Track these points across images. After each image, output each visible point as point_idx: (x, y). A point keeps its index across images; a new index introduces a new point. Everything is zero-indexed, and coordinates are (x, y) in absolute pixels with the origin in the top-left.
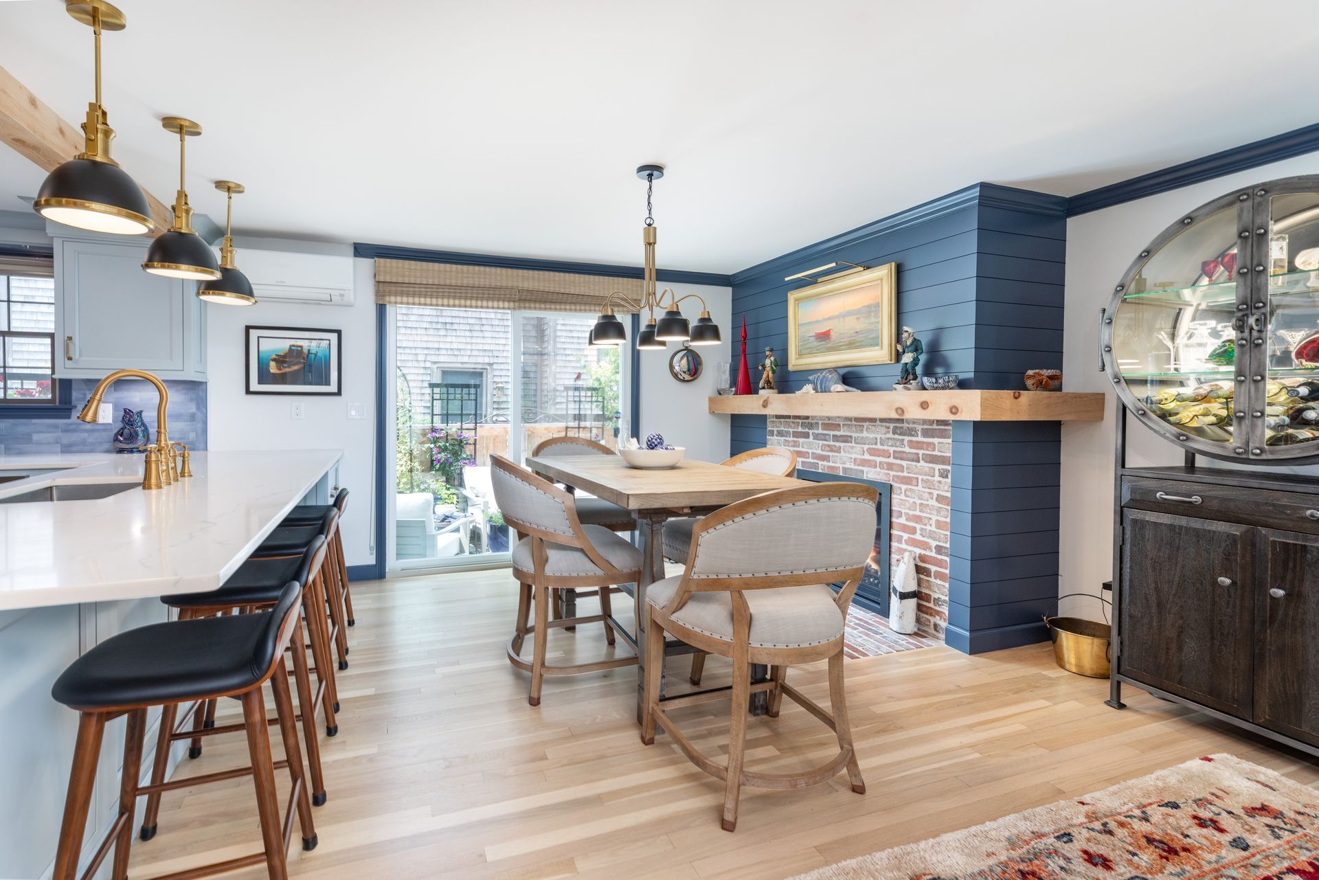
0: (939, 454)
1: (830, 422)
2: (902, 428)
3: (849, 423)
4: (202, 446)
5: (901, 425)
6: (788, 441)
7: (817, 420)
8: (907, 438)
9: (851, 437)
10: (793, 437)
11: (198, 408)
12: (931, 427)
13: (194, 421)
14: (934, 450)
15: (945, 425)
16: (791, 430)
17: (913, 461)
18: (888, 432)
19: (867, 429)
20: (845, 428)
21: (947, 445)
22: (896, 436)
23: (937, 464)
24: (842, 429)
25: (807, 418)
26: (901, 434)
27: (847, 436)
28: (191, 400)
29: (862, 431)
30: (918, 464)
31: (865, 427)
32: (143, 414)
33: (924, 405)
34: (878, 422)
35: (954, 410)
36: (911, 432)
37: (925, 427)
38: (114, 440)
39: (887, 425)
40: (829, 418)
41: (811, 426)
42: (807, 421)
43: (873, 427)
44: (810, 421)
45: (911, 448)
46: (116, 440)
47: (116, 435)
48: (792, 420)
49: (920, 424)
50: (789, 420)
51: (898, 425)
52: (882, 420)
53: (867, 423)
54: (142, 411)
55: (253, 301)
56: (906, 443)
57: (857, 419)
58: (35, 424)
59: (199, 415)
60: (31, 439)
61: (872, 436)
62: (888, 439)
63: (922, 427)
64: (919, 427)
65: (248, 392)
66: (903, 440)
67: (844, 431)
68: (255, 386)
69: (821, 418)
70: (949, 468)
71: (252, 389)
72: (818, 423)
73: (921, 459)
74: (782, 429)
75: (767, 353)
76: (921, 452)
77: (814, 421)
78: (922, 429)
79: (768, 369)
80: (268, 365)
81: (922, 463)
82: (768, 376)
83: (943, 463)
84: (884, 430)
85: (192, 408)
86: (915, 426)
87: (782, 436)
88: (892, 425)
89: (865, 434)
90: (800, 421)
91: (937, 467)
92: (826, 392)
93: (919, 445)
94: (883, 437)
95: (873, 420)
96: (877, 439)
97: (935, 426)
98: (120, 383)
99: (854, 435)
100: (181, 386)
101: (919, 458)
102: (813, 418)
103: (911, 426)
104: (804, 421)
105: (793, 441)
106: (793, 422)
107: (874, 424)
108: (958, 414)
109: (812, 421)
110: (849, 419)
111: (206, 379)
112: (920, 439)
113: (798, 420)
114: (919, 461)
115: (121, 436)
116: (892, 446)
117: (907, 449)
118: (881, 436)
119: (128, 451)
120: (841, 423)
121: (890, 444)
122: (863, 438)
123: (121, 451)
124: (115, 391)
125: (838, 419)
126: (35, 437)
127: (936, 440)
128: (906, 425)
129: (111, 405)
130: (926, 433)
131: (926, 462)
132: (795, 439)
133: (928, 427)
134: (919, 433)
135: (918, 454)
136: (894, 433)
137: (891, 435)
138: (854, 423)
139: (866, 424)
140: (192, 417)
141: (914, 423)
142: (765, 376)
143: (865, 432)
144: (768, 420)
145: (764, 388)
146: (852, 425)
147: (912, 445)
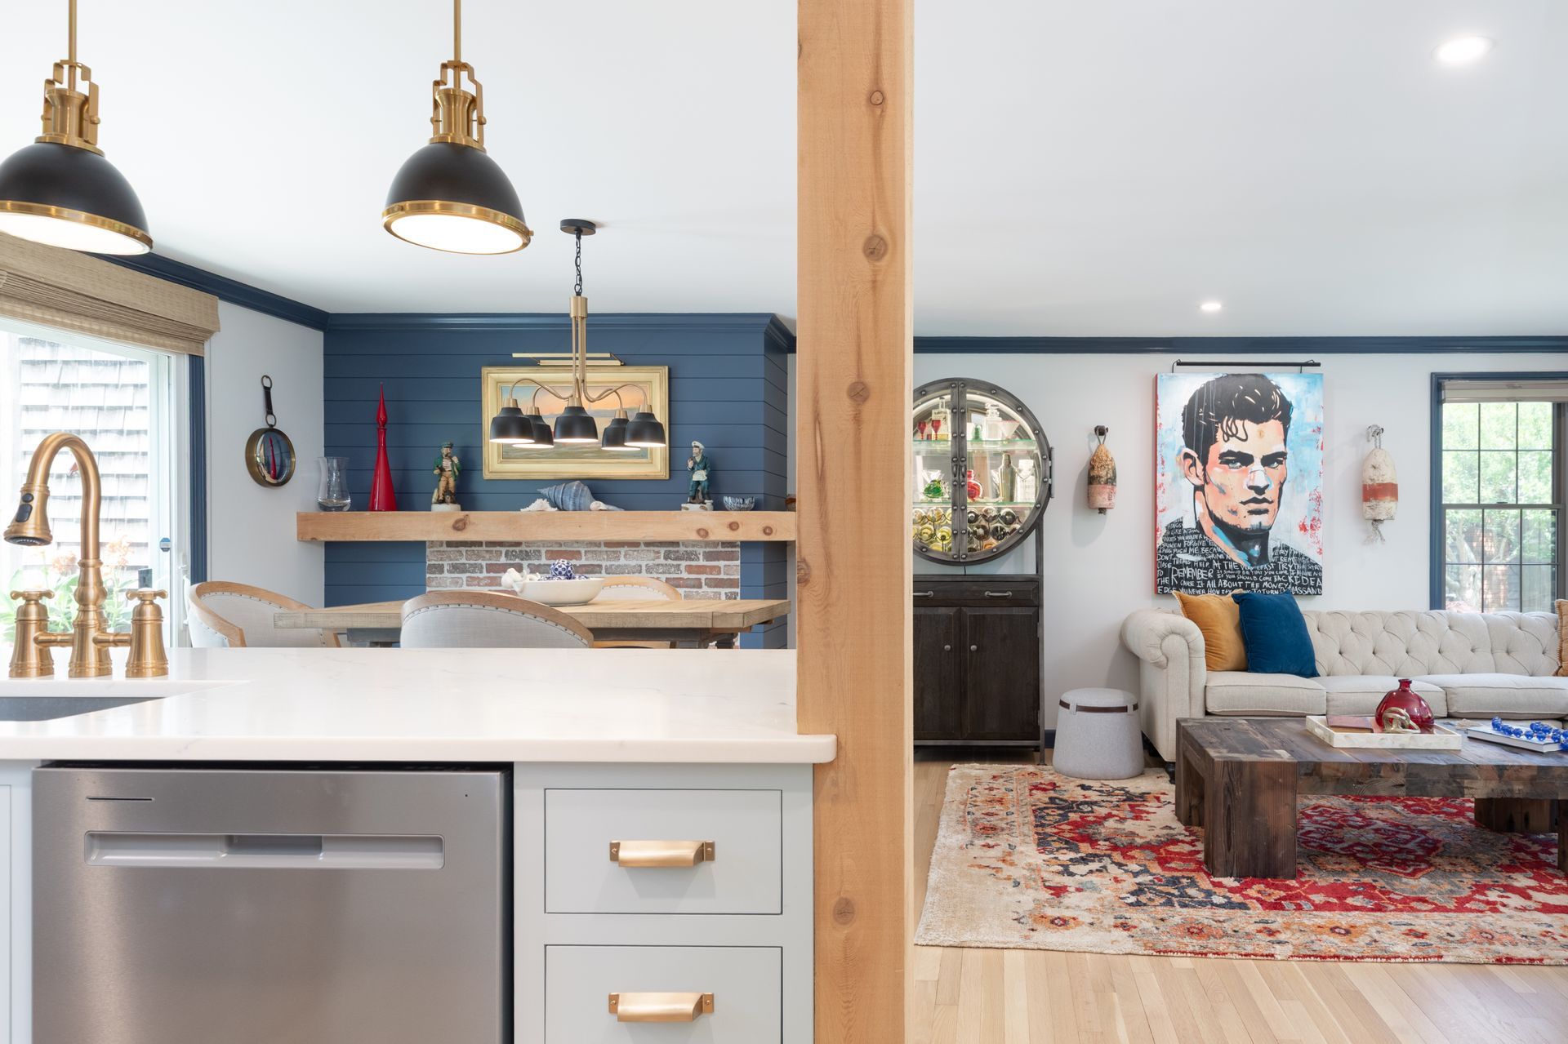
0: (726, 577)
1: (563, 549)
2: (678, 552)
3: (596, 549)
5: (676, 549)
6: (478, 578)
7: (538, 546)
8: (683, 563)
9: (600, 566)
10: (488, 572)
12: (715, 550)
14: (719, 573)
15: (732, 547)
16: (484, 563)
17: (694, 587)
18: (658, 558)
19: (625, 556)
20: (589, 555)
21: (735, 568)
22: (670, 562)
23: (723, 587)
24: (584, 558)
25: (518, 544)
26: (677, 559)
27: (592, 565)
29: (618, 558)
30: (700, 590)
31: (623, 553)
33: (733, 526)
34: (643, 547)
35: (767, 531)
36: (689, 556)
37: (708, 550)
39: (656, 549)
40: (560, 544)
41: (527, 555)
42: (517, 549)
43: (635, 553)
44: (523, 548)
45: (690, 573)
48: (484, 548)
49: (702, 547)
50: (480, 549)
51: (671, 549)
52: (648, 544)
53: (626, 548)
56: (682, 568)
57: (608, 544)
61: (633, 563)
62: (658, 565)
63: (705, 550)
64: (701, 551)
66: (679, 565)
67: (586, 559)
69: (544, 543)
70: (738, 590)
72: (539, 551)
73: (703, 584)
74: (463, 561)
75: (445, 451)
76: (703, 577)
77: (532, 549)
78: (705, 552)
79: (448, 474)
81: (705, 588)
82: (448, 483)
83: (731, 587)
84: (652, 555)
86: (695, 549)
87: (463, 572)
88: (662, 550)
89: (622, 561)
90: (504, 550)
91: (723, 591)
92: (580, 510)
93: (700, 570)
94: (651, 563)
95: (634, 544)
96: (640, 566)
97: (720, 549)
99: (604, 564)
101: (701, 583)
102: (528, 544)
103: (689, 549)
104: (511, 549)
105: (488, 578)
106: (487, 551)
107: (637, 549)
108: (773, 535)
109: (528, 549)
110: (597, 544)
112: (702, 562)
113: (498, 548)
114: (700, 587)
116: (664, 573)
117: (685, 575)
118: (648, 562)
120: (583, 551)
121: (661, 571)
122: (618, 566)
125: (576, 545)
127: (721, 563)
128: (682, 549)
130: (709, 556)
131: (710, 586)
132: (492, 575)
133: (712, 550)
134: (701, 557)
135: (700, 579)
136: (666, 558)
137: (662, 561)
138: (603, 548)
139: (623, 550)
141: (693, 546)
142: (442, 484)
143: (622, 558)
144: (428, 550)
145: (443, 502)
146: (600, 552)
147: (689, 569)
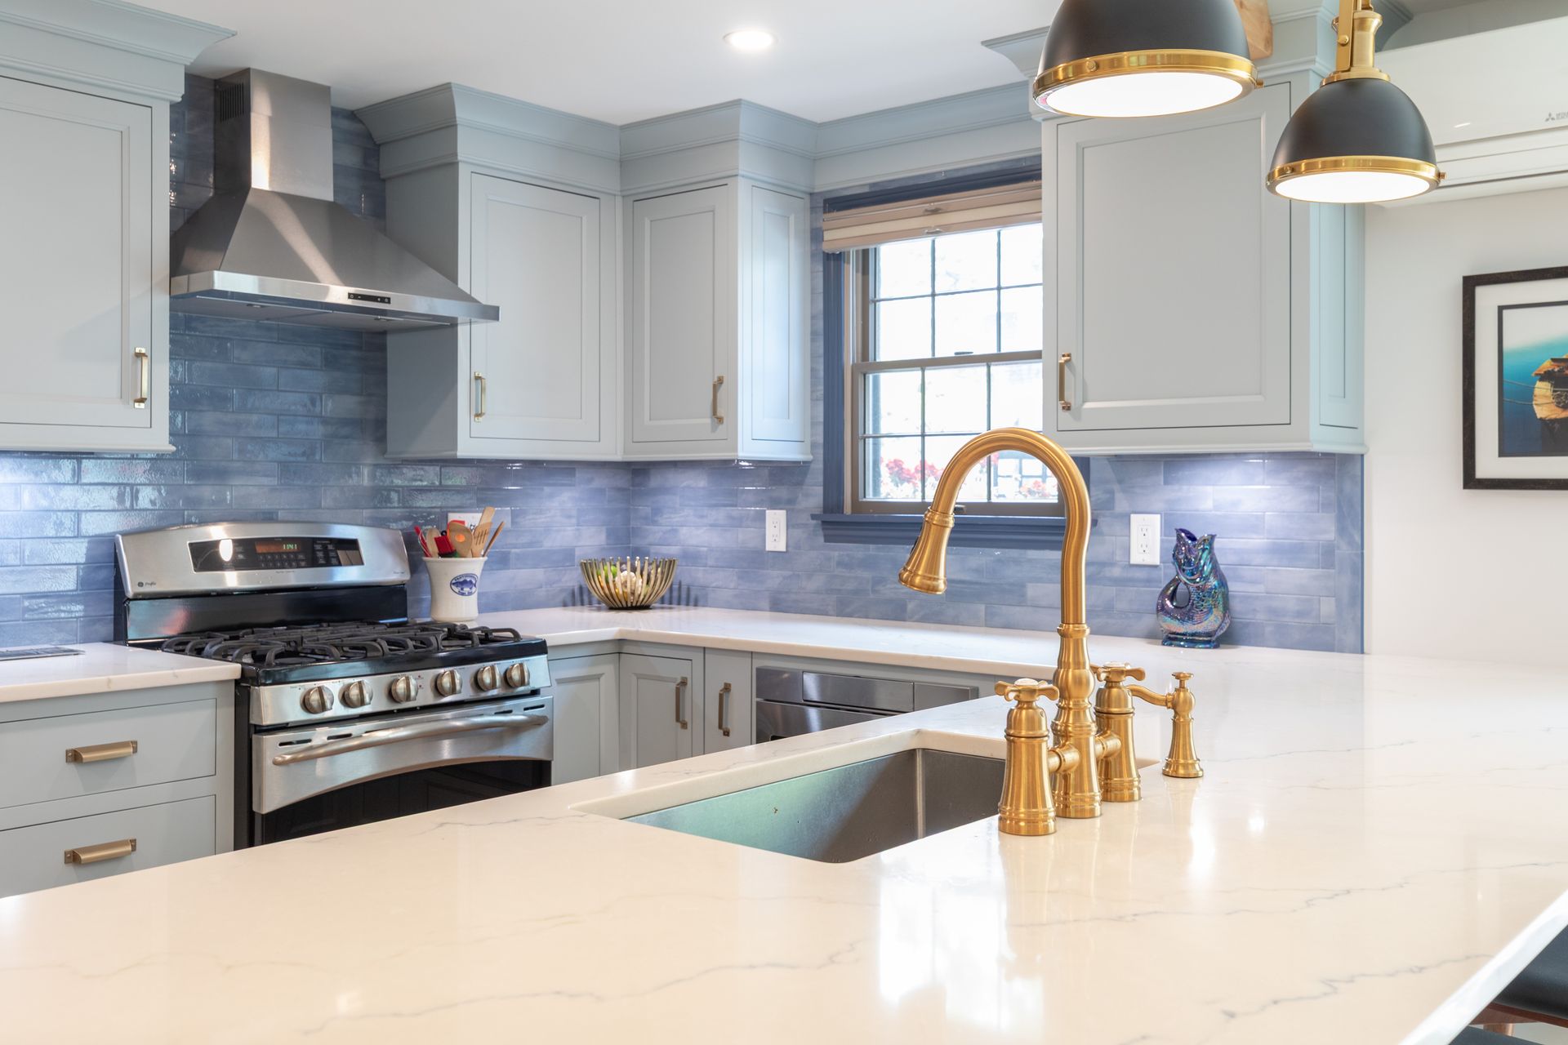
4: (1350, 639)
11: (1342, 531)
13: (1332, 566)
28: (1325, 506)
32: (1217, 544)
38: (1158, 611)
46: (1162, 609)
47: (1163, 594)
54: (1213, 537)
55: (1429, 171)
58: (1030, 561)
59: (1344, 550)
60: (1023, 595)
65: (1471, 481)
68: (1489, 464)
71: (1481, 473)
80: (1529, 395)
85: (1327, 529)
98: (1173, 463)
100: (1302, 469)
111: (1362, 444)
115: (1172, 598)
119: (1186, 641)
123: (1172, 639)
124: (1166, 483)
126: (1032, 590)
129: (1158, 516)
140: (1327, 557)
